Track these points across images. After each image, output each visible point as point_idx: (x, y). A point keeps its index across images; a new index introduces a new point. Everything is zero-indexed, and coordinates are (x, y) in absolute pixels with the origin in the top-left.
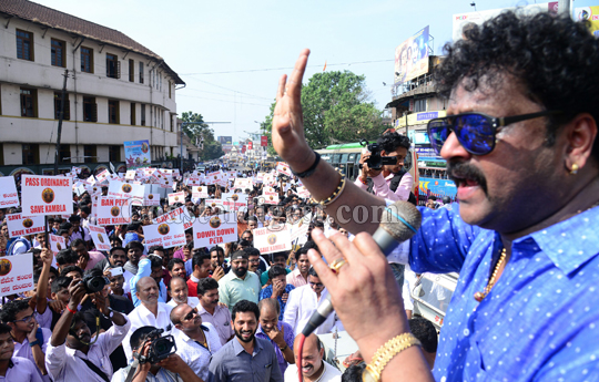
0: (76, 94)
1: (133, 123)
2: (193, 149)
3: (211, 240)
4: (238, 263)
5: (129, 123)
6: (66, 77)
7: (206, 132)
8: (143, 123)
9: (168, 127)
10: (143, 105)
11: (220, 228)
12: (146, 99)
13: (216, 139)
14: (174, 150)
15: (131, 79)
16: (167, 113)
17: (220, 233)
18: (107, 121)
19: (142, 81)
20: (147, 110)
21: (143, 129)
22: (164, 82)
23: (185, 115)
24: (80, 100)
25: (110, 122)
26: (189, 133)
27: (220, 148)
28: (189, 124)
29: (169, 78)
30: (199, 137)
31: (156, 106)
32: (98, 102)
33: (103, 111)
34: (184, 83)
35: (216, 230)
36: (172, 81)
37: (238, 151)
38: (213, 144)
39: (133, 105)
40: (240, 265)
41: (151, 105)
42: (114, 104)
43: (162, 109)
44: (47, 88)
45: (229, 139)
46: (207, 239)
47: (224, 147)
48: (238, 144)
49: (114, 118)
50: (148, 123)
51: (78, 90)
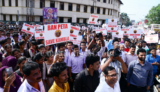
0: (96, 7)
1: (109, 14)
2: (124, 23)
3: (133, 37)
4: (140, 44)
5: (108, 14)
6: (94, 2)
7: (128, 18)
8: (111, 14)
9: (117, 16)
10: (112, 10)
11: (136, 34)
12: (112, 8)
13: (130, 21)
14: (119, 22)
15: (109, 3)
16: (117, 12)
17: (136, 35)
18: (102, 14)
19: (112, 3)
20: (113, 11)
21: (111, 16)
22: (118, 4)
23: (122, 13)
24: (97, 8)
25: (103, 14)
26: (123, 18)
27: (131, 23)
28: (123, 16)
29: (119, 2)
30: (126, 20)
31: (115, 10)
32: (101, 9)
33: (101, 11)
34: (123, 4)
35: (135, 34)
36: (120, 3)
37: (137, 25)
38: (129, 22)
39: (109, 9)
40: (140, 45)
41: (114, 10)
42: (104, 9)
43: (116, 11)
44: (89, 6)
45: (134, 21)
46: (132, 36)
47: (132, 23)
48: (137, 23)
49: (104, 13)
50: (112, 14)
51: (96, 6)
